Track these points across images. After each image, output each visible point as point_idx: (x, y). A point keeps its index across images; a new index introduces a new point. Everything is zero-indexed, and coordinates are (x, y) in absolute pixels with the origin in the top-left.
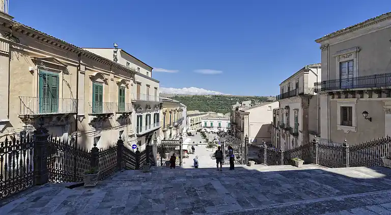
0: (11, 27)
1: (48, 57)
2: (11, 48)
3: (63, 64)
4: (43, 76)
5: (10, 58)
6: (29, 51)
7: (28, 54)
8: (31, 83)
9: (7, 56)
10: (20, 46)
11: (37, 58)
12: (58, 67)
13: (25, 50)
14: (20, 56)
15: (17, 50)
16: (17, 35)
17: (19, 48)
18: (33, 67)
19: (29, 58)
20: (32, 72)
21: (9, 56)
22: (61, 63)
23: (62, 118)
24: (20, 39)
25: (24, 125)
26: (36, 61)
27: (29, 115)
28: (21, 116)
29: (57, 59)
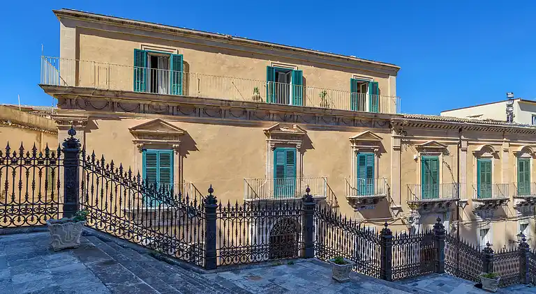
0: (402, 125)
1: (429, 141)
2: (402, 143)
3: (442, 145)
4: (425, 162)
5: (401, 151)
6: (414, 140)
7: (413, 143)
8: (415, 170)
10: (407, 138)
11: (420, 146)
12: (437, 150)
13: (411, 140)
14: (408, 148)
15: (406, 142)
16: (405, 129)
18: (417, 155)
19: (414, 147)
20: (416, 160)
21: (400, 149)
23: (443, 206)
24: (408, 132)
25: (411, 211)
26: (420, 149)
27: (415, 202)
28: (409, 202)
29: (437, 141)
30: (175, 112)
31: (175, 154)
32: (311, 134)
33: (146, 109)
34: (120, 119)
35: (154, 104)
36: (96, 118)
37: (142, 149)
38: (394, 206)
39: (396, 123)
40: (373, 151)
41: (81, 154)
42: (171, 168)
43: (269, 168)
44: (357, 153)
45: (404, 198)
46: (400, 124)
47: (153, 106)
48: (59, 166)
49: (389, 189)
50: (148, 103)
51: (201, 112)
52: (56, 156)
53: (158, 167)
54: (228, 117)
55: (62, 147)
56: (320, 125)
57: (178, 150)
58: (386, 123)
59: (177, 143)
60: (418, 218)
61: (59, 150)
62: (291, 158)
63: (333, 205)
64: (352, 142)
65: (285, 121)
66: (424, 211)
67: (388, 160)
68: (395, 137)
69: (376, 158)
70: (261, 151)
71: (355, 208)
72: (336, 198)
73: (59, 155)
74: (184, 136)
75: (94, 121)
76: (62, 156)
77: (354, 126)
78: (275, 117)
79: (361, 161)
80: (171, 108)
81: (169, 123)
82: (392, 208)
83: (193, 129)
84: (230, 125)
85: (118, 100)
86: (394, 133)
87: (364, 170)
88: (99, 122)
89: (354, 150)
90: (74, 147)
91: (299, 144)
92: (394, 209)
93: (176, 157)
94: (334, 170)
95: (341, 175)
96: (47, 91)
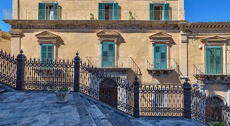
0: (187, 27)
1: (212, 36)
2: (188, 38)
3: (226, 39)
4: (208, 50)
5: (188, 43)
6: (199, 36)
7: (198, 38)
8: (201, 55)
9: (186, 42)
10: (193, 35)
11: (204, 39)
12: (221, 42)
13: (196, 36)
14: (194, 41)
15: (191, 38)
16: (191, 29)
17: (192, 37)
18: (202, 45)
19: (199, 41)
20: (201, 49)
21: (187, 42)
22: (224, 38)
23: (225, 79)
24: (193, 31)
25: (197, 80)
26: (203, 41)
27: (198, 75)
28: (195, 75)
29: (220, 36)
30: (55, 28)
31: (54, 46)
32: (124, 35)
33: (43, 27)
34: (33, 32)
35: (46, 25)
36: (25, 32)
37: (41, 44)
38: (182, 77)
39: (182, 26)
40: (165, 43)
41: (80, 63)
42: (52, 52)
43: (99, 53)
44: (154, 44)
45: (191, 72)
46: (185, 26)
47: (46, 26)
48: (72, 68)
49: (179, 66)
50: (43, 25)
51: (66, 27)
52: (71, 64)
53: (47, 52)
54: (78, 29)
55: (73, 60)
56: (129, 30)
57: (55, 44)
58: (176, 27)
59: (55, 41)
60: (202, 86)
61: (72, 61)
62: (111, 47)
63: (138, 73)
64: (150, 38)
65: (108, 29)
66: (207, 82)
67: (178, 48)
68: (182, 35)
69: (168, 47)
70: (95, 45)
71: (153, 76)
72: (140, 70)
73: (72, 63)
74: (58, 38)
75: (24, 33)
76: (74, 64)
77: (152, 29)
78: (102, 27)
79: (157, 49)
80: (53, 26)
81: (52, 33)
82: (181, 78)
83: (62, 35)
84: (80, 32)
85: (32, 25)
86: (182, 33)
87: (159, 54)
88: (25, 34)
89: (152, 43)
90: (78, 60)
91: (116, 40)
92: (182, 78)
93: (55, 47)
94: (138, 54)
95: (143, 57)
96: (6, 22)
